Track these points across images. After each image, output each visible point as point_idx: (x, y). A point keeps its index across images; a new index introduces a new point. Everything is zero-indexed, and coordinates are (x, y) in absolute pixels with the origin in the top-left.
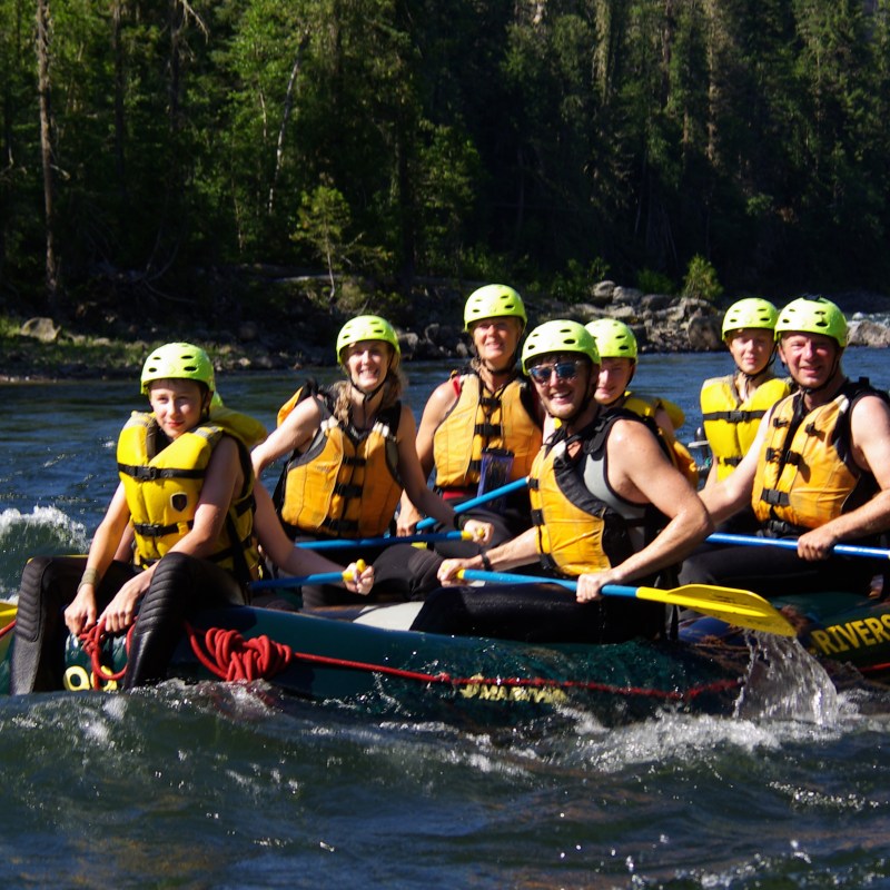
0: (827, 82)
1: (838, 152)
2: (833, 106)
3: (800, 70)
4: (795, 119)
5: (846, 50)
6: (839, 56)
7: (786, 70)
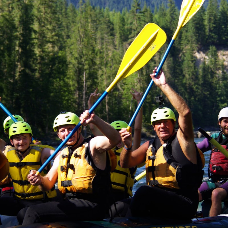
0: (190, 84)
1: (193, 98)
2: (191, 89)
3: (184, 81)
4: (183, 92)
5: (194, 77)
6: (192, 78)
7: (182, 82)
